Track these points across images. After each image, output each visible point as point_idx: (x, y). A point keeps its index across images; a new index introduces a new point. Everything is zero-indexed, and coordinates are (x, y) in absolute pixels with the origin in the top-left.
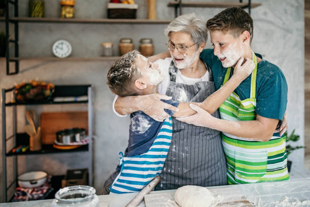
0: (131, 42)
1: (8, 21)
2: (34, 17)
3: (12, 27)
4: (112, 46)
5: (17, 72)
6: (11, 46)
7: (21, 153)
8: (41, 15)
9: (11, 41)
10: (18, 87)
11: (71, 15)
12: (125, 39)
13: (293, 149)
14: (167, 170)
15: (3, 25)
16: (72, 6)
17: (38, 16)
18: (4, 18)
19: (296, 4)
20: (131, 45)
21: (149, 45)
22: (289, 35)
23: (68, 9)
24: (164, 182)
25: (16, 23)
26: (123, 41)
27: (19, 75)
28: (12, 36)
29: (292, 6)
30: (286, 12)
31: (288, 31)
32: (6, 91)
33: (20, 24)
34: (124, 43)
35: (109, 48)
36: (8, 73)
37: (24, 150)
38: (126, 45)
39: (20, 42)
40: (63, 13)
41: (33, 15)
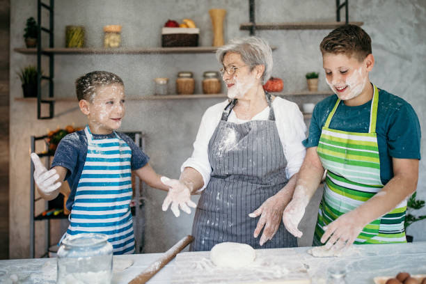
0: (192, 76)
1: (40, 53)
2: (72, 47)
3: (45, 60)
4: (168, 81)
5: (51, 116)
6: (44, 84)
7: (52, 216)
8: (80, 44)
9: (44, 78)
10: (51, 134)
11: (117, 44)
12: (183, 73)
13: (415, 220)
14: (211, 222)
15: (35, 58)
16: (117, 33)
17: (76, 46)
18: (36, 50)
19: (416, 22)
20: (191, 80)
21: (215, 80)
22: (408, 63)
23: (113, 37)
24: (206, 238)
25: (51, 55)
26: (181, 75)
27: (54, 120)
28: (46, 72)
29: (410, 24)
30: (401, 31)
31: (406, 57)
32: (36, 139)
33: (56, 57)
34: (182, 77)
35: (163, 85)
36: (39, 117)
37: (56, 213)
38: (184, 80)
39: (55, 79)
40: (107, 41)
41: (70, 44)
